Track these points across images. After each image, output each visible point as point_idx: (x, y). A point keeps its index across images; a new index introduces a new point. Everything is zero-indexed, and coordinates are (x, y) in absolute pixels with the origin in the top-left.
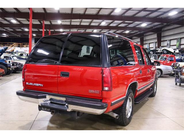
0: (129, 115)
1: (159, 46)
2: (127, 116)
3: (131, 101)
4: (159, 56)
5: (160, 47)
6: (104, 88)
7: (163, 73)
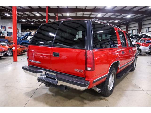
0: (111, 88)
1: (140, 31)
2: (109, 89)
3: (113, 77)
4: (139, 39)
5: (141, 33)
6: (87, 68)
7: (142, 52)
